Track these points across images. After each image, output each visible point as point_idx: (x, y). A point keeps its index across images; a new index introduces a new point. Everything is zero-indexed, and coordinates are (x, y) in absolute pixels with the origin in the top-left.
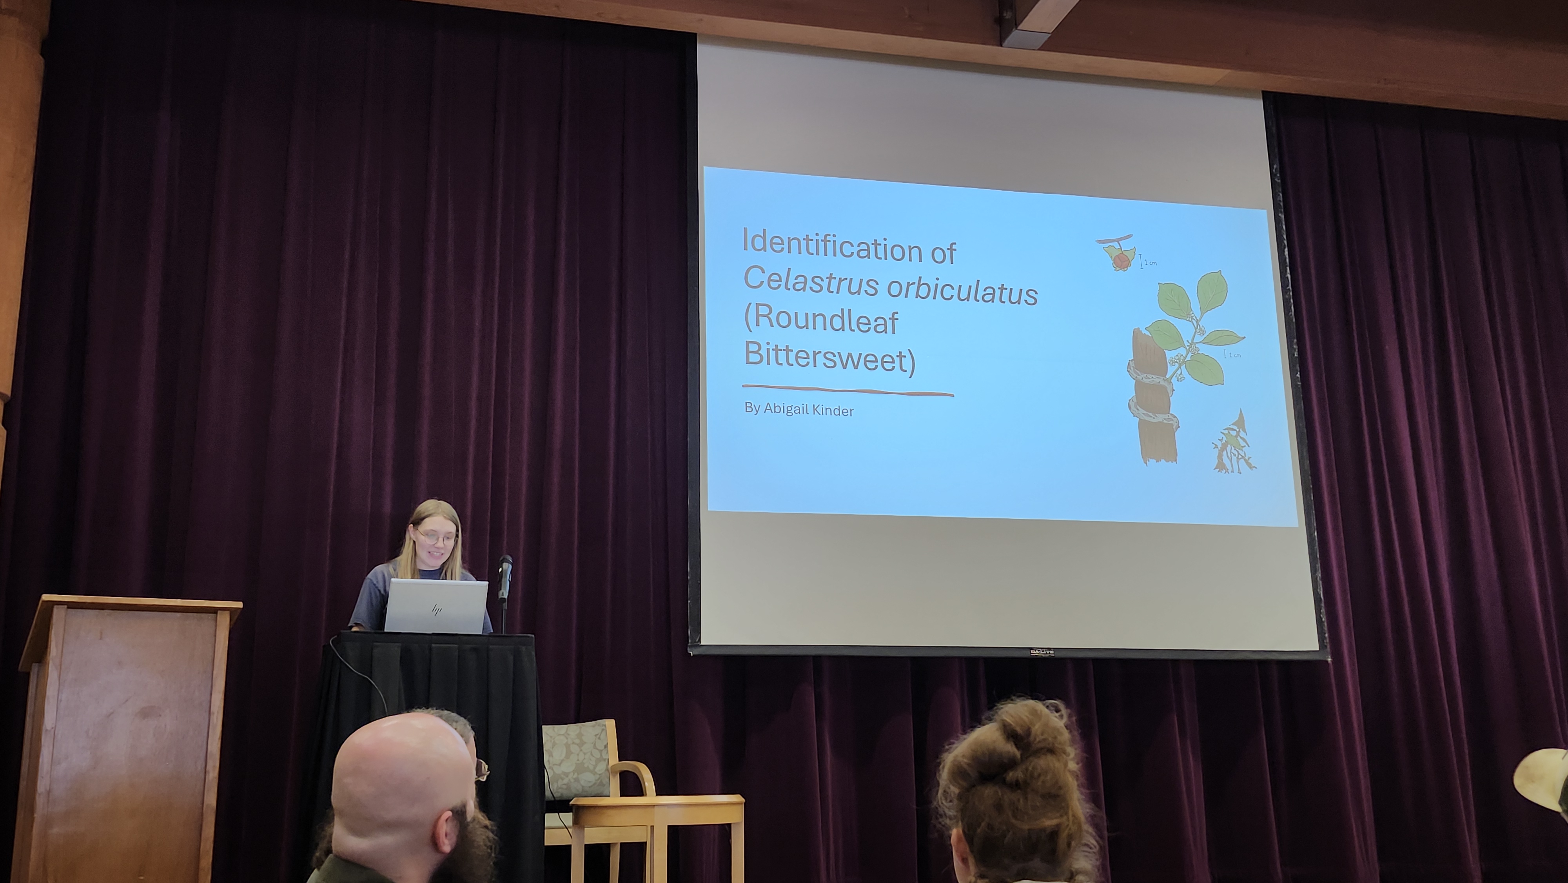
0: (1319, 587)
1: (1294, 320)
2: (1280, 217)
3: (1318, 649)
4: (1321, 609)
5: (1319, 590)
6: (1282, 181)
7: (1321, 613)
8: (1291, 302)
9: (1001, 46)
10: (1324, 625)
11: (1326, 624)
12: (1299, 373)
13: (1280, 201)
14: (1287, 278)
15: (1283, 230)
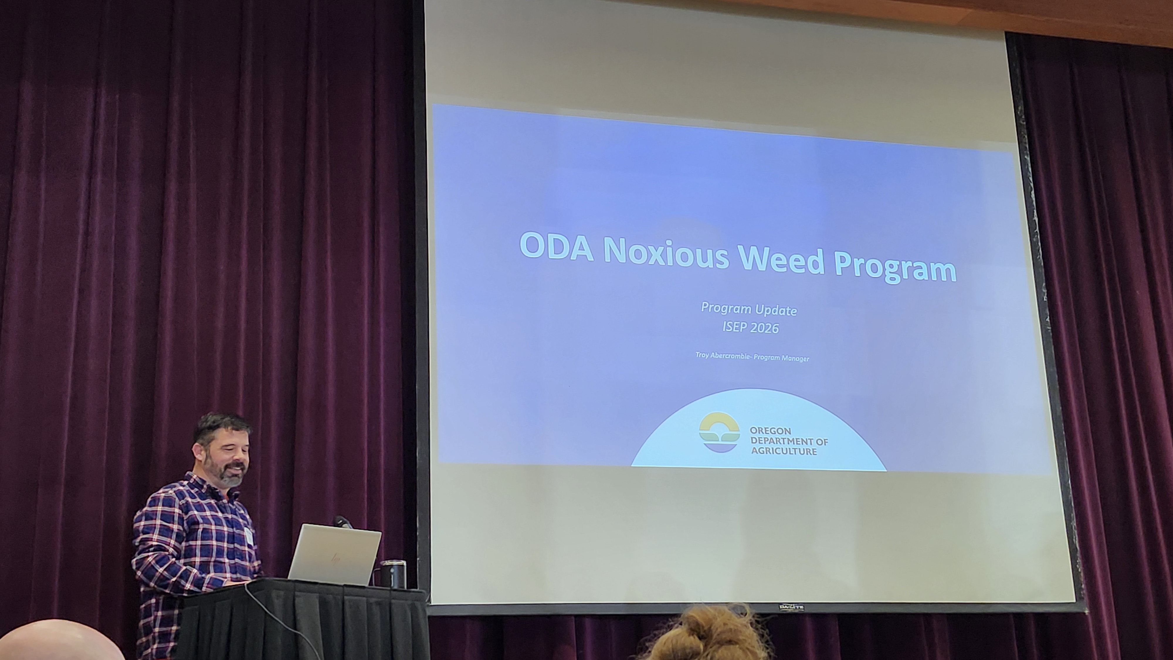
0: (1074, 537)
1: (1042, 264)
2: (1025, 159)
3: (1074, 601)
4: (1077, 559)
5: (1074, 540)
6: (1027, 124)
8: (1038, 245)
10: (1081, 576)
11: (1082, 574)
12: (1048, 317)
13: (1025, 143)
14: (1035, 220)
15: (1030, 173)
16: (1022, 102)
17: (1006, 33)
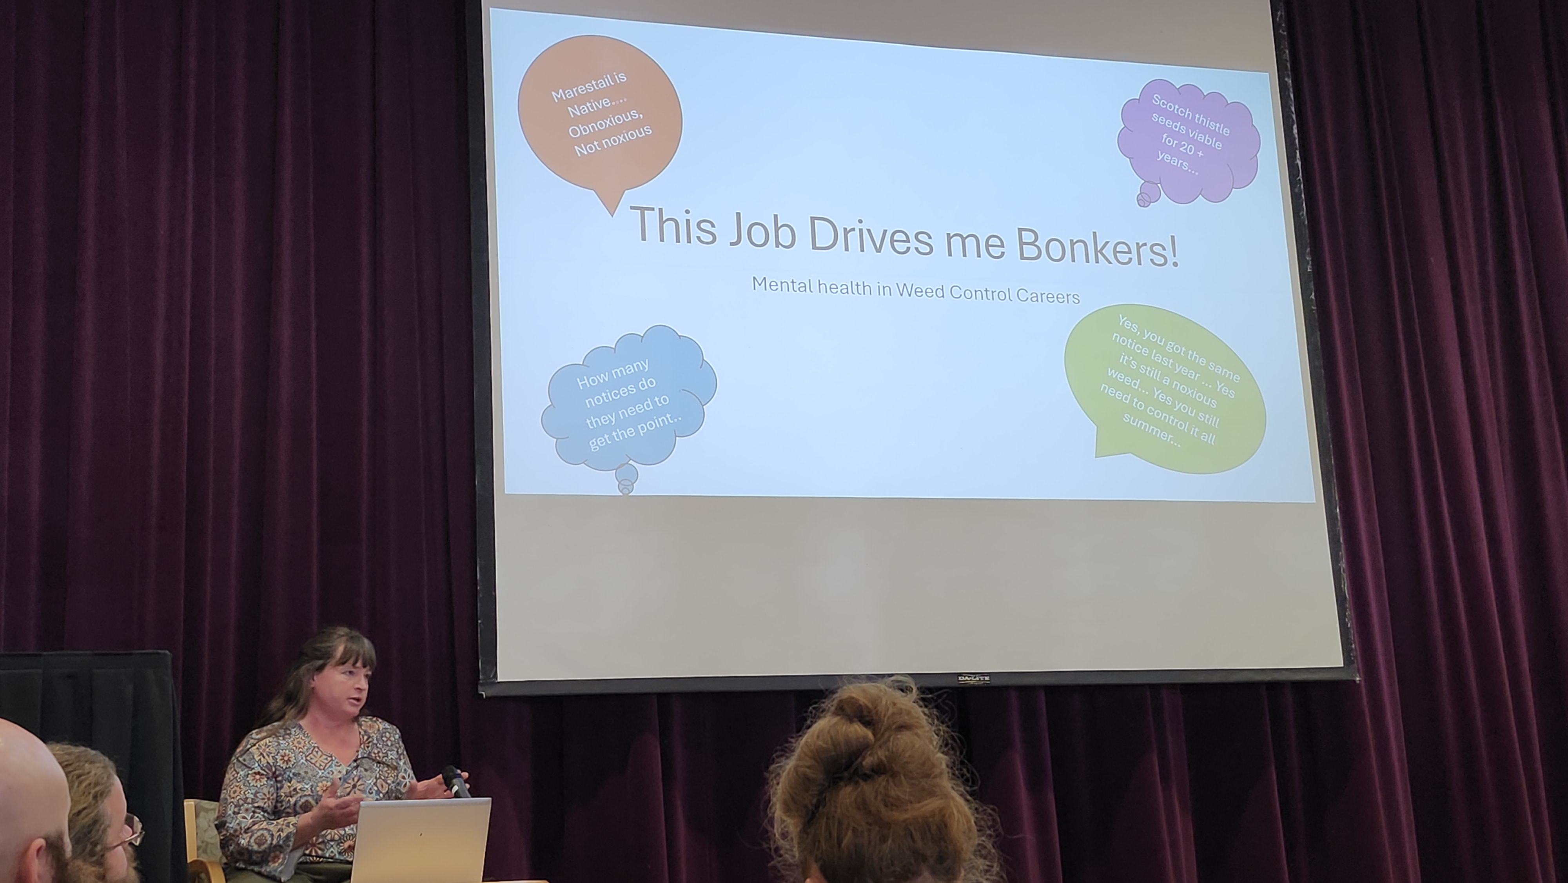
0: (1343, 582)
1: (1306, 223)
2: (1286, 82)
3: (1342, 665)
4: (1347, 611)
5: (1343, 586)
7: (1345, 616)
8: (1302, 197)
11: (1352, 631)
12: (1313, 294)
13: (1287, 61)
14: (1297, 164)
15: (1291, 99)
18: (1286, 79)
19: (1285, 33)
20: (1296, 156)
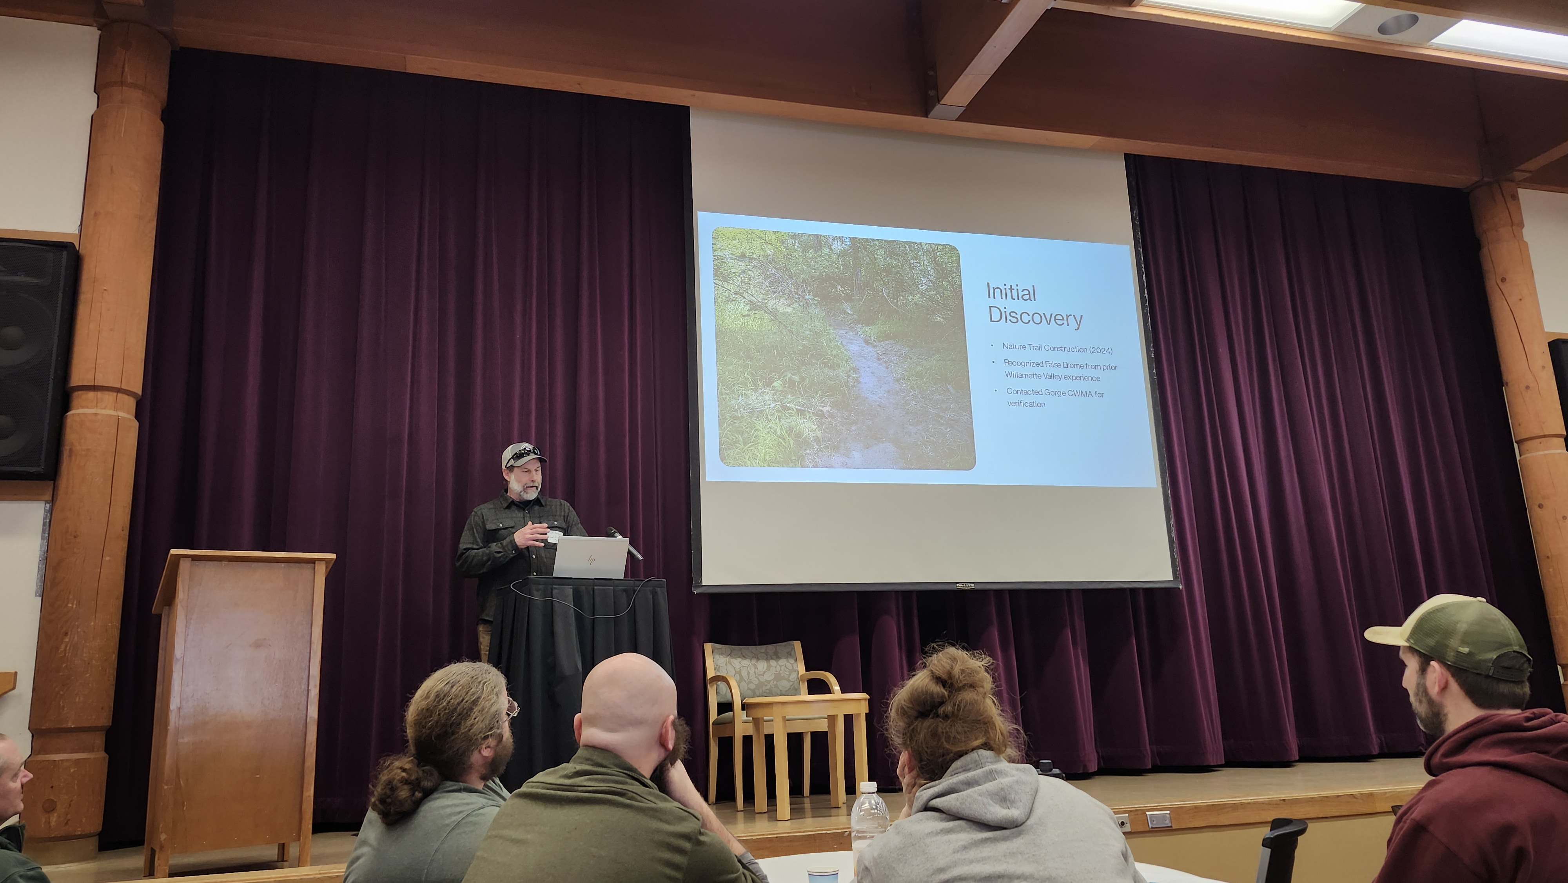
0: (1172, 532)
1: (1151, 330)
2: (1139, 250)
3: (1172, 580)
4: (1174, 549)
5: (1172, 535)
6: (1140, 224)
7: (1174, 552)
8: (1148, 315)
9: (927, 117)
11: (1178, 560)
12: (1155, 369)
13: (1139, 238)
15: (1142, 261)
16: (1137, 207)
17: (1125, 154)
18: (1139, 249)
19: (1138, 223)
20: (1144, 292)
